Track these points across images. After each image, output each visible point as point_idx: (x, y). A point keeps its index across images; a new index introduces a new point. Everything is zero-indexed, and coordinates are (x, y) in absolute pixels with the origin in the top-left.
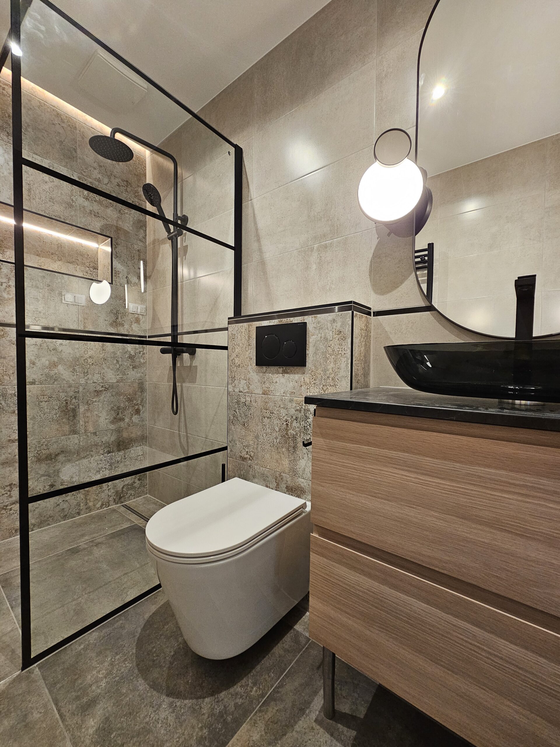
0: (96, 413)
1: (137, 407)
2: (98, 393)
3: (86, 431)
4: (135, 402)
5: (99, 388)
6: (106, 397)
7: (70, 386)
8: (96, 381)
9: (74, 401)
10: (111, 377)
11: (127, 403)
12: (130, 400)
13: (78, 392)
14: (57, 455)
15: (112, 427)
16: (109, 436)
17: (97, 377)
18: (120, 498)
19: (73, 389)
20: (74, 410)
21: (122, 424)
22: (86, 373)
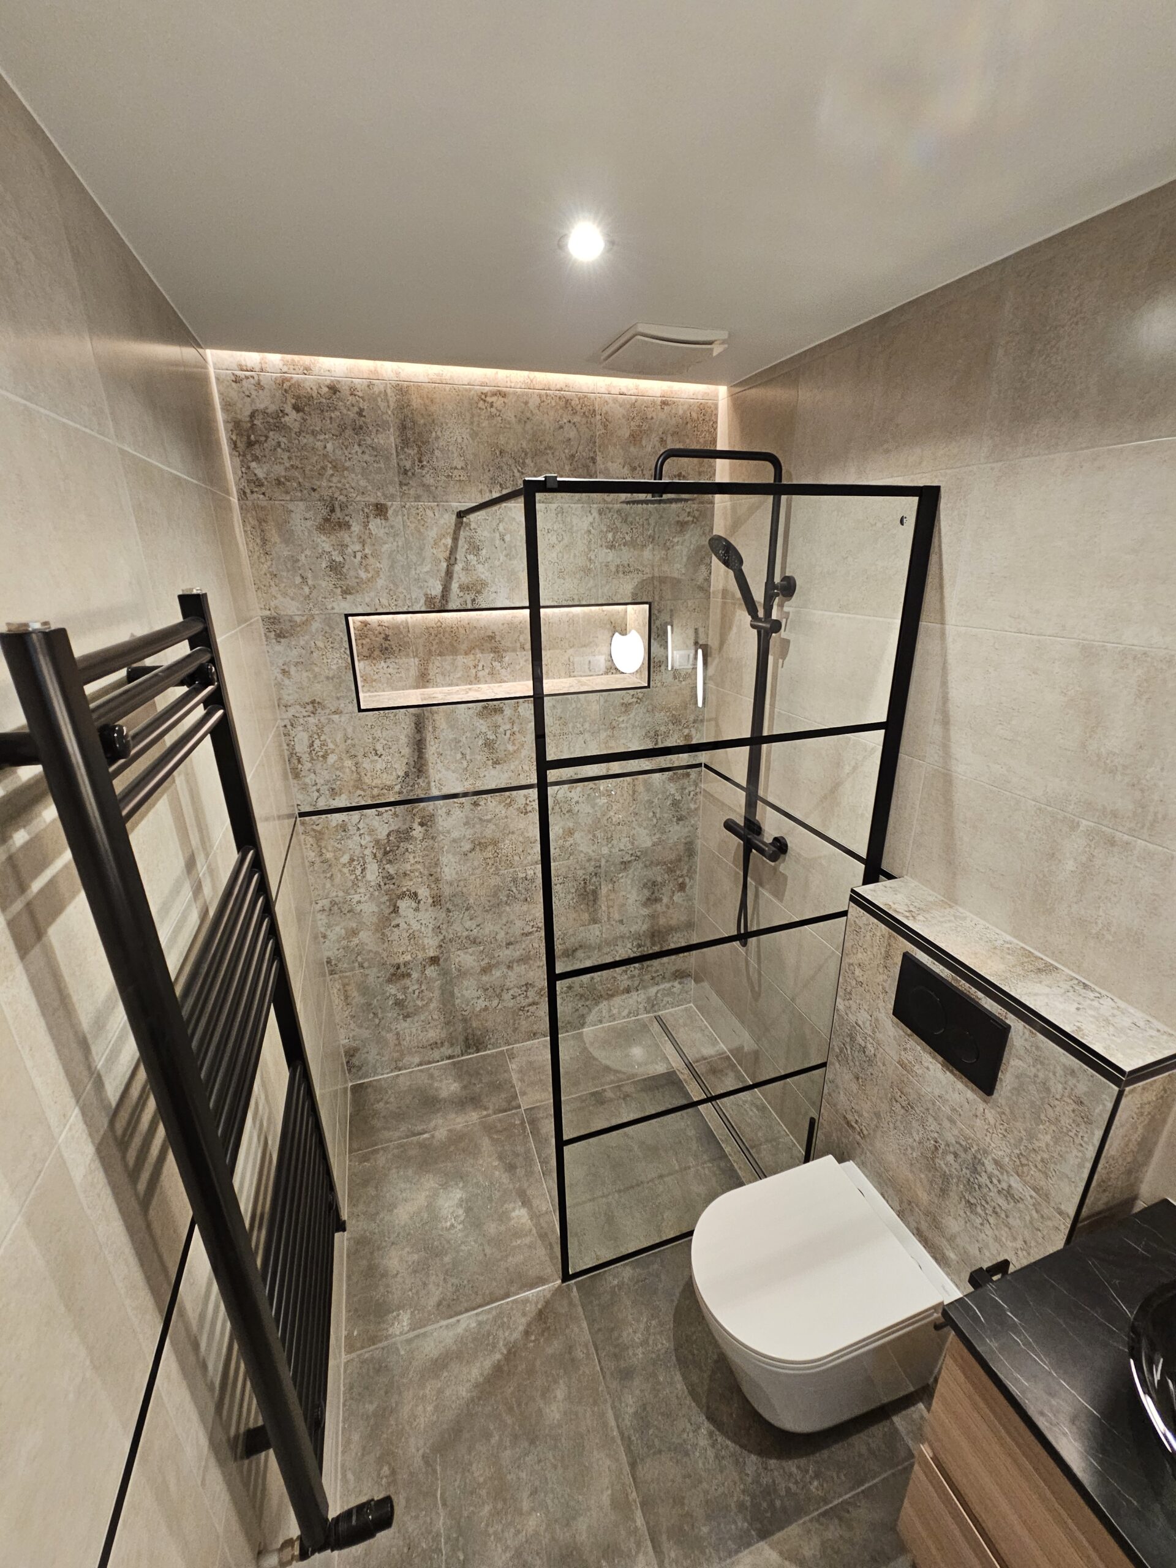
0: (624, 893)
1: (681, 880)
2: (625, 865)
3: (609, 919)
4: (678, 872)
5: (627, 858)
6: (637, 870)
7: (589, 860)
8: (623, 848)
9: (594, 879)
10: (645, 840)
11: (666, 876)
12: (670, 871)
13: (600, 867)
14: (574, 951)
15: (645, 911)
16: (640, 923)
17: (624, 843)
18: (653, 1006)
19: (593, 863)
20: (594, 892)
21: (658, 907)
22: (609, 839)
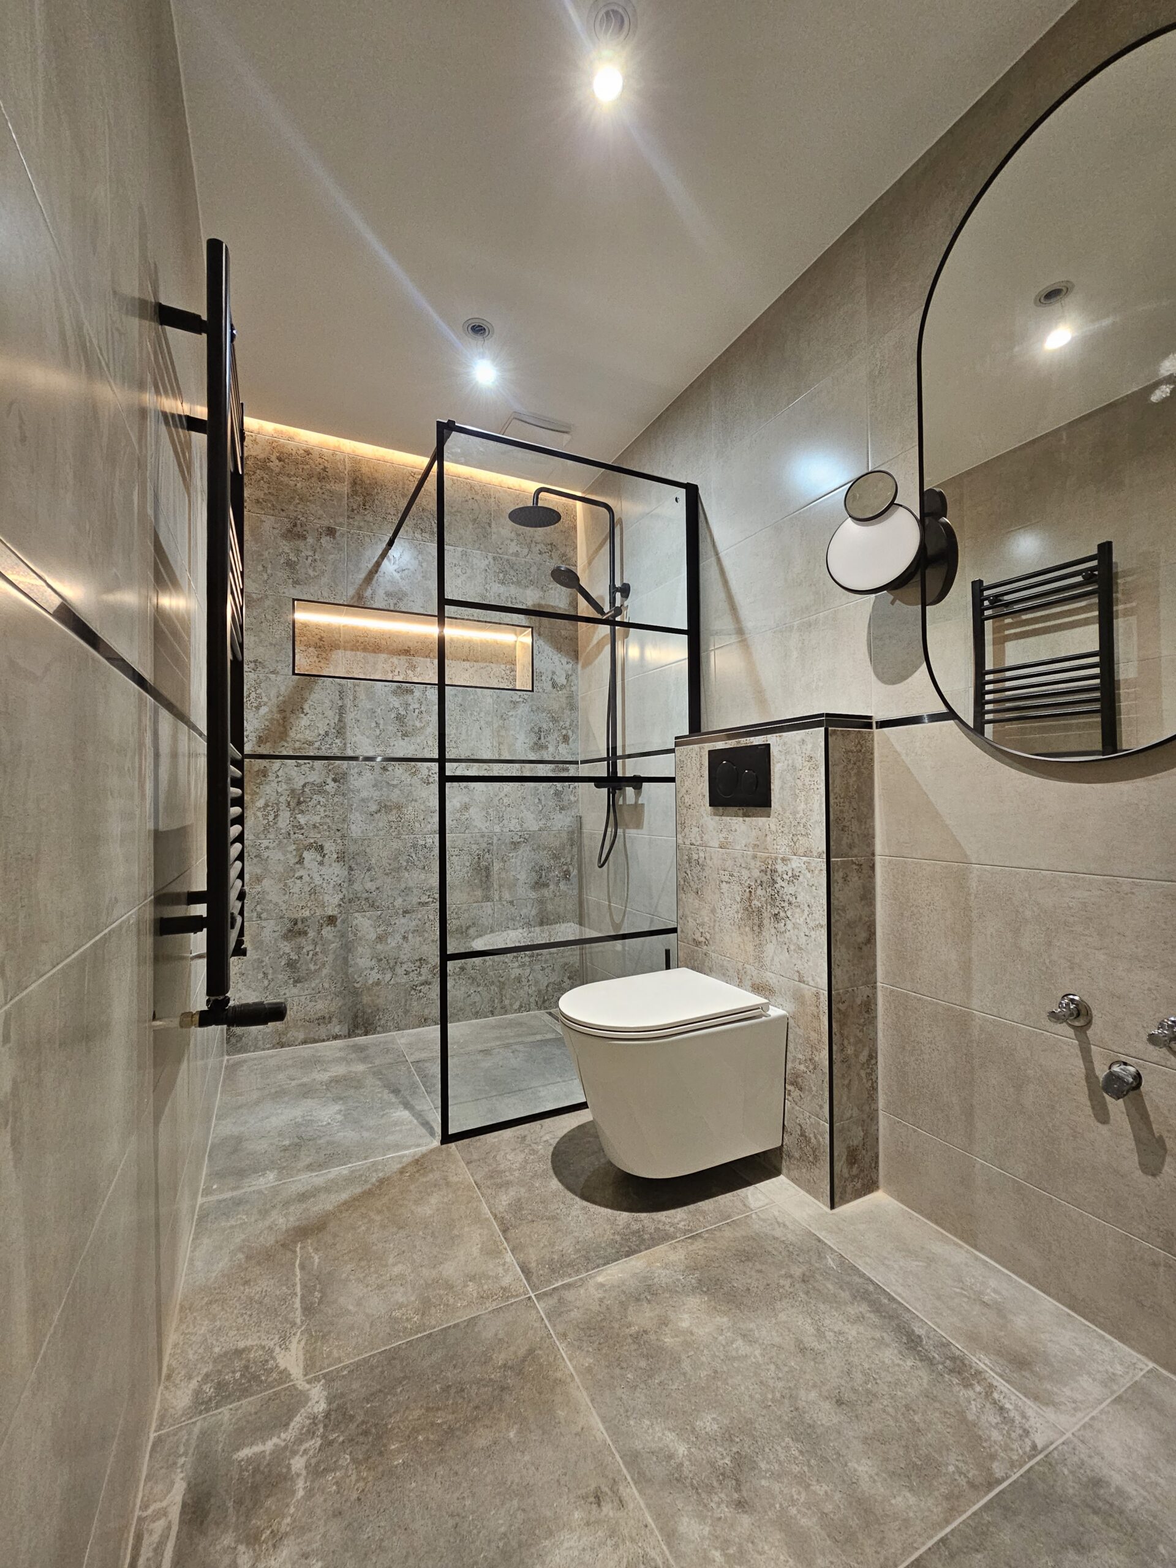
0: (514, 873)
1: (565, 868)
2: (515, 845)
3: (500, 898)
4: (563, 860)
5: (516, 839)
6: (525, 851)
7: (483, 836)
8: (512, 829)
9: (487, 855)
10: (532, 824)
11: (552, 862)
12: (556, 857)
13: (491, 844)
14: (468, 928)
15: (533, 895)
16: (529, 908)
17: (514, 824)
18: (544, 1001)
19: (486, 839)
20: (487, 868)
21: (546, 892)
22: (501, 819)
